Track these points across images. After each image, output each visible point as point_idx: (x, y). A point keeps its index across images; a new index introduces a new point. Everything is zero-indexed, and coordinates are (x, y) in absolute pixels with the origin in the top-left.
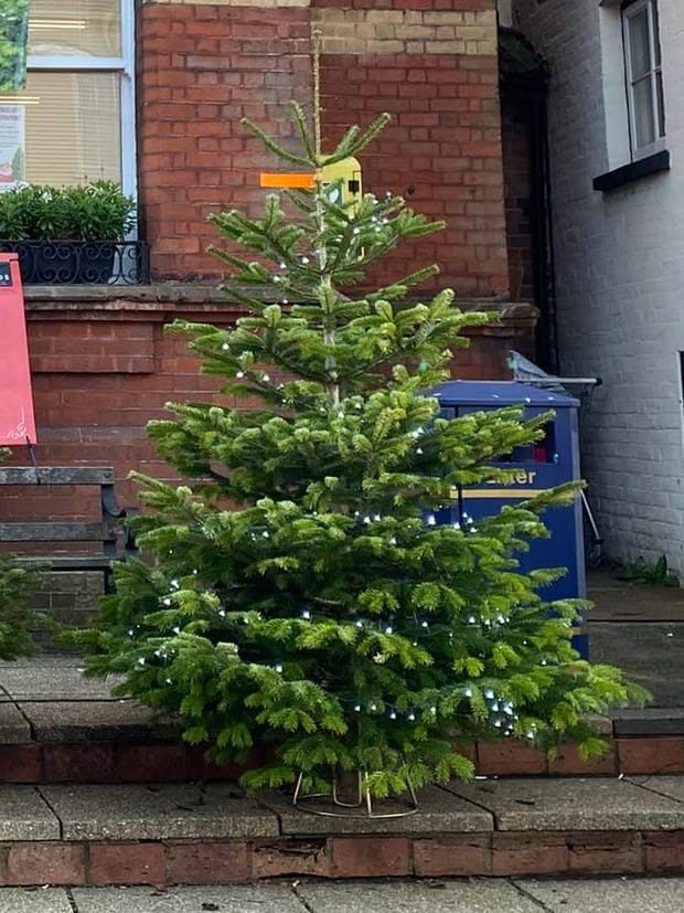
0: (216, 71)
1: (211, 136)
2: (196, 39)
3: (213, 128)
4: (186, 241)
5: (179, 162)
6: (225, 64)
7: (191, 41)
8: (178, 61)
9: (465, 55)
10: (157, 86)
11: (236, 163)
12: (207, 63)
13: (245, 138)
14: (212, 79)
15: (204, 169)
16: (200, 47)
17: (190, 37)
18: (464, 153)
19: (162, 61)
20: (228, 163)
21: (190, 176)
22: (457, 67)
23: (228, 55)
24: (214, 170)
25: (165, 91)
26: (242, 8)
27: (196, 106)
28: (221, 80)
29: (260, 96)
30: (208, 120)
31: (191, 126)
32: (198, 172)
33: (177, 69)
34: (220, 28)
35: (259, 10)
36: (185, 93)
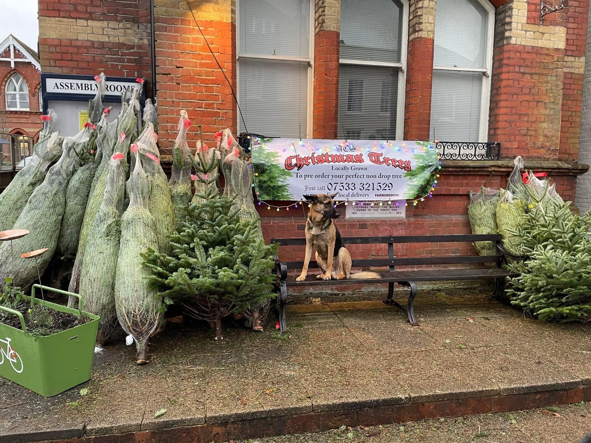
0: (531, 74)
1: (527, 101)
2: (524, 60)
3: (527, 98)
4: (514, 143)
5: (514, 111)
6: (533, 71)
7: (522, 61)
8: (517, 69)
9: (574, 73)
10: (509, 79)
11: (534, 112)
12: (527, 70)
13: (538, 102)
14: (528, 77)
15: (522, 114)
16: (525, 63)
17: (522, 59)
18: (570, 110)
19: (511, 69)
20: (531, 112)
21: (518, 117)
22: (571, 78)
23: (535, 67)
24: (525, 115)
25: (512, 81)
26: (541, 48)
27: (522, 88)
28: (532, 78)
29: (545, 85)
30: (525, 94)
31: (519, 96)
32: (520, 115)
33: (516, 72)
34: (533, 56)
35: (548, 49)
36: (519, 83)
